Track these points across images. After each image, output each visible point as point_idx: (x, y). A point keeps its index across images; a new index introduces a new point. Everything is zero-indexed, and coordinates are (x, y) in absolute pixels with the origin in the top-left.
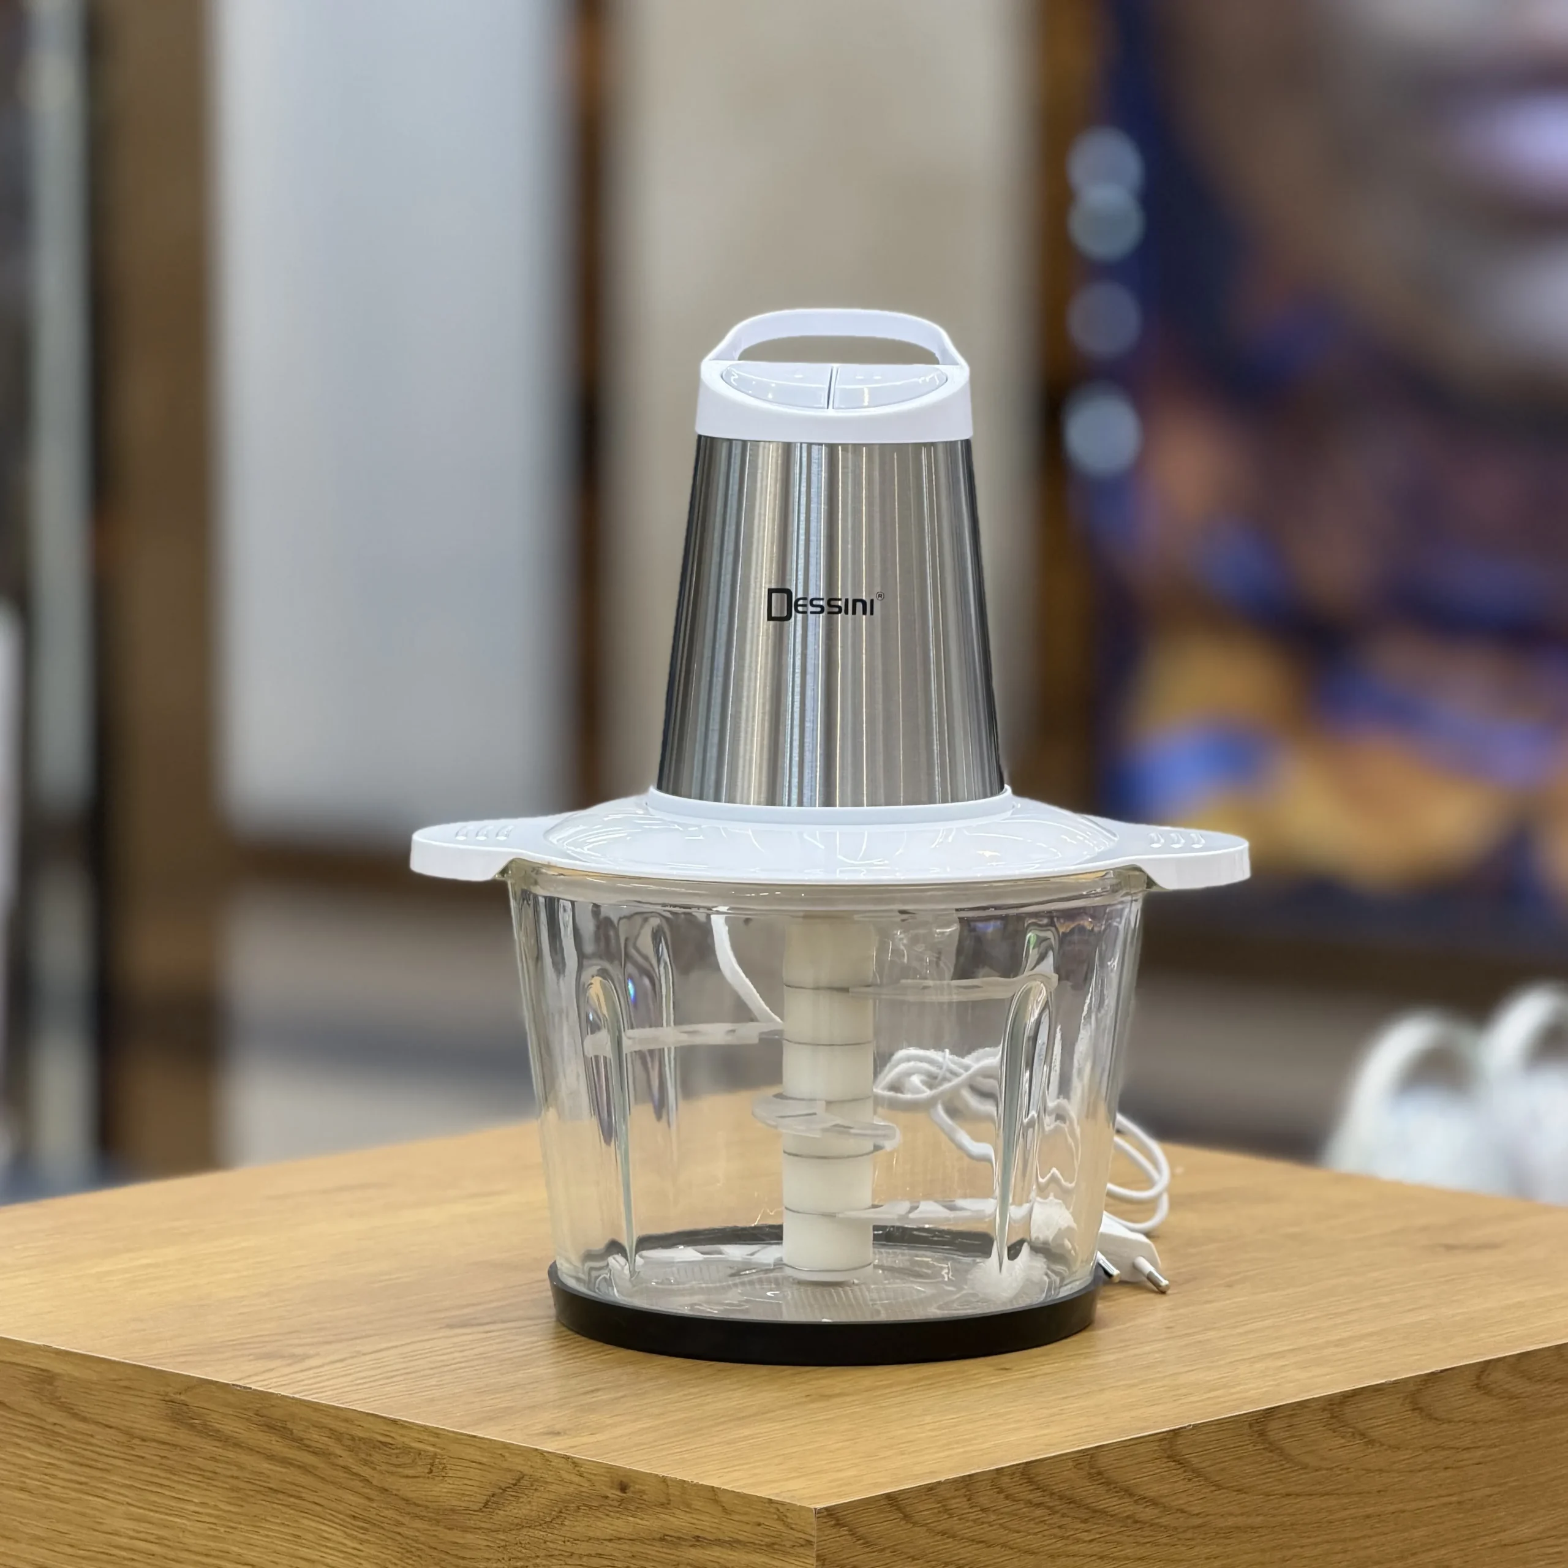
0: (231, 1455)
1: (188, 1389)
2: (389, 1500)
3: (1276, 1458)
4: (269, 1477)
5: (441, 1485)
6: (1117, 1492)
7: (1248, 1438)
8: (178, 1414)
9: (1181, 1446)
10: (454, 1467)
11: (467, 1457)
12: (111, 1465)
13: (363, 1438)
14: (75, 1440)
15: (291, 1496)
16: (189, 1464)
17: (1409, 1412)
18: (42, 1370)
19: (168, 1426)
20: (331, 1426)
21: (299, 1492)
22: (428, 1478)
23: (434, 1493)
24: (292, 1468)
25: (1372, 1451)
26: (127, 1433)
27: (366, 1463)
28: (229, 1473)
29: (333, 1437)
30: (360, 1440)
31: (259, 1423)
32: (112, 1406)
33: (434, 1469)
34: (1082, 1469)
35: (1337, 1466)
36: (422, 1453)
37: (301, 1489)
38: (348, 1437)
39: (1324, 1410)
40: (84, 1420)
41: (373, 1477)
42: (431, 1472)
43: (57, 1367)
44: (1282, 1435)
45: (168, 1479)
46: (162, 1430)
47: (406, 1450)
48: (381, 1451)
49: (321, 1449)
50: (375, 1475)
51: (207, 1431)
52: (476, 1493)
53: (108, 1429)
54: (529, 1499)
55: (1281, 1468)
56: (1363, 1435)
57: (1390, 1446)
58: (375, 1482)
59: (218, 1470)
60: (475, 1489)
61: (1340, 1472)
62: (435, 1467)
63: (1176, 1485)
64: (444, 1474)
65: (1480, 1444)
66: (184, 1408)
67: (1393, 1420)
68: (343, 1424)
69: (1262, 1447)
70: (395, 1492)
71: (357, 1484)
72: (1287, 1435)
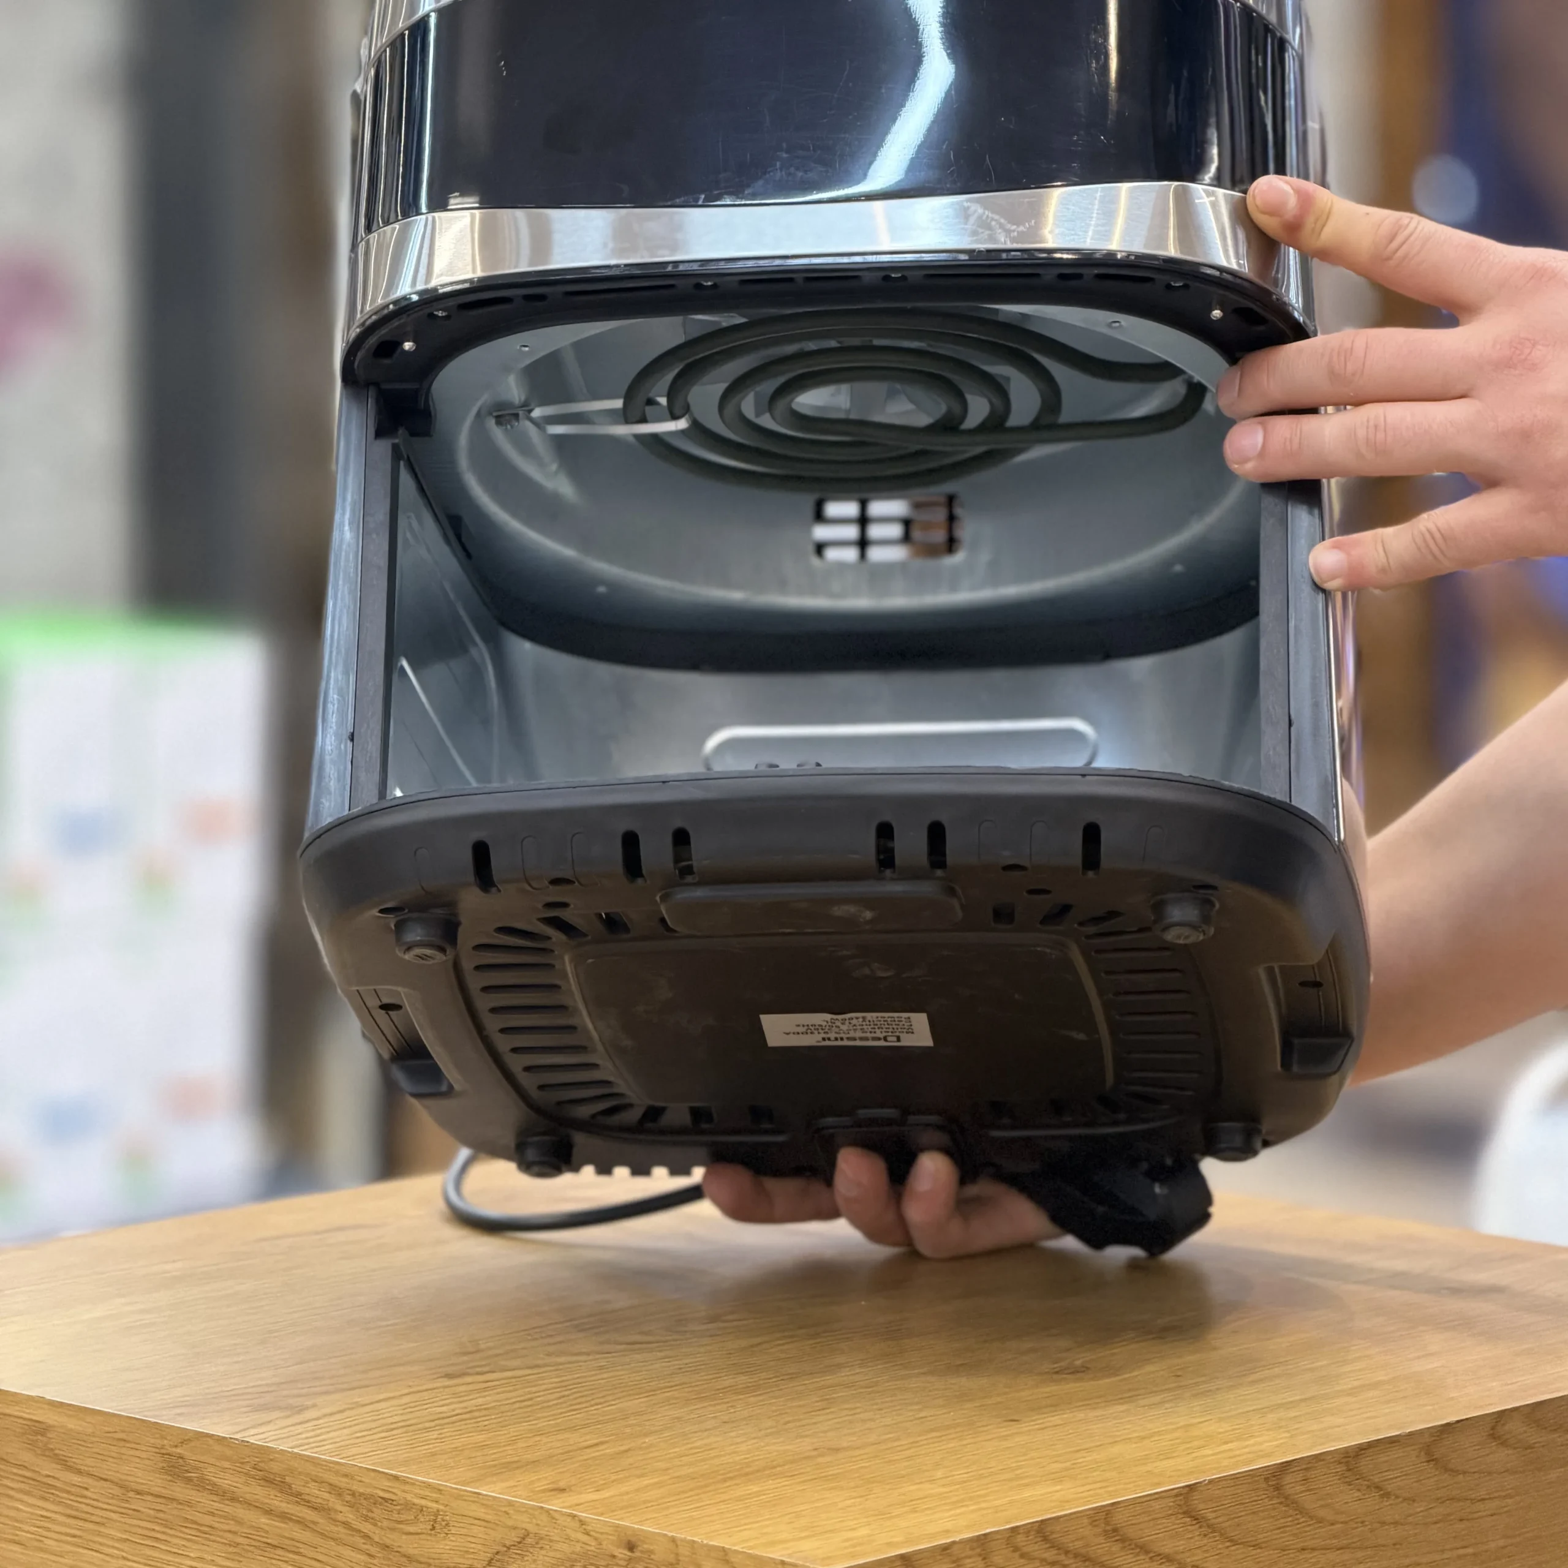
0: (228, 1509)
1: (186, 1442)
2: (390, 1557)
3: (1291, 1512)
4: (267, 1532)
5: (443, 1542)
6: (1132, 1549)
7: (1262, 1493)
8: (174, 1468)
9: (1196, 1502)
10: (457, 1524)
11: (471, 1514)
12: (105, 1517)
13: (364, 1494)
14: (68, 1492)
16: (186, 1518)
17: (1425, 1464)
18: (36, 1422)
19: (163, 1479)
20: (331, 1481)
21: (298, 1547)
22: (431, 1535)
23: (436, 1550)
24: (291, 1524)
25: (1388, 1503)
26: (122, 1486)
27: (366, 1518)
28: (226, 1527)
29: (333, 1492)
30: (360, 1496)
31: (257, 1477)
32: (106, 1458)
33: (437, 1526)
34: (1096, 1526)
35: (1352, 1520)
36: (424, 1509)
37: (301, 1545)
38: (348, 1492)
39: (1340, 1463)
40: (79, 1472)
41: (373, 1533)
42: (433, 1528)
43: (52, 1418)
44: (1299, 1488)
46: (156, 1482)
47: (408, 1506)
48: (382, 1507)
49: (320, 1504)
50: (377, 1532)
51: (202, 1484)
52: (480, 1550)
53: (102, 1482)
54: (535, 1558)
55: (1296, 1522)
56: (1378, 1488)
57: (1405, 1499)
58: (377, 1539)
59: (216, 1525)
61: (1355, 1525)
62: (437, 1524)
63: (1192, 1540)
64: (446, 1531)
65: (1496, 1495)
66: (180, 1460)
67: (1409, 1472)
68: (344, 1480)
69: (1279, 1501)
70: (395, 1550)
71: (359, 1541)
72: (1303, 1488)
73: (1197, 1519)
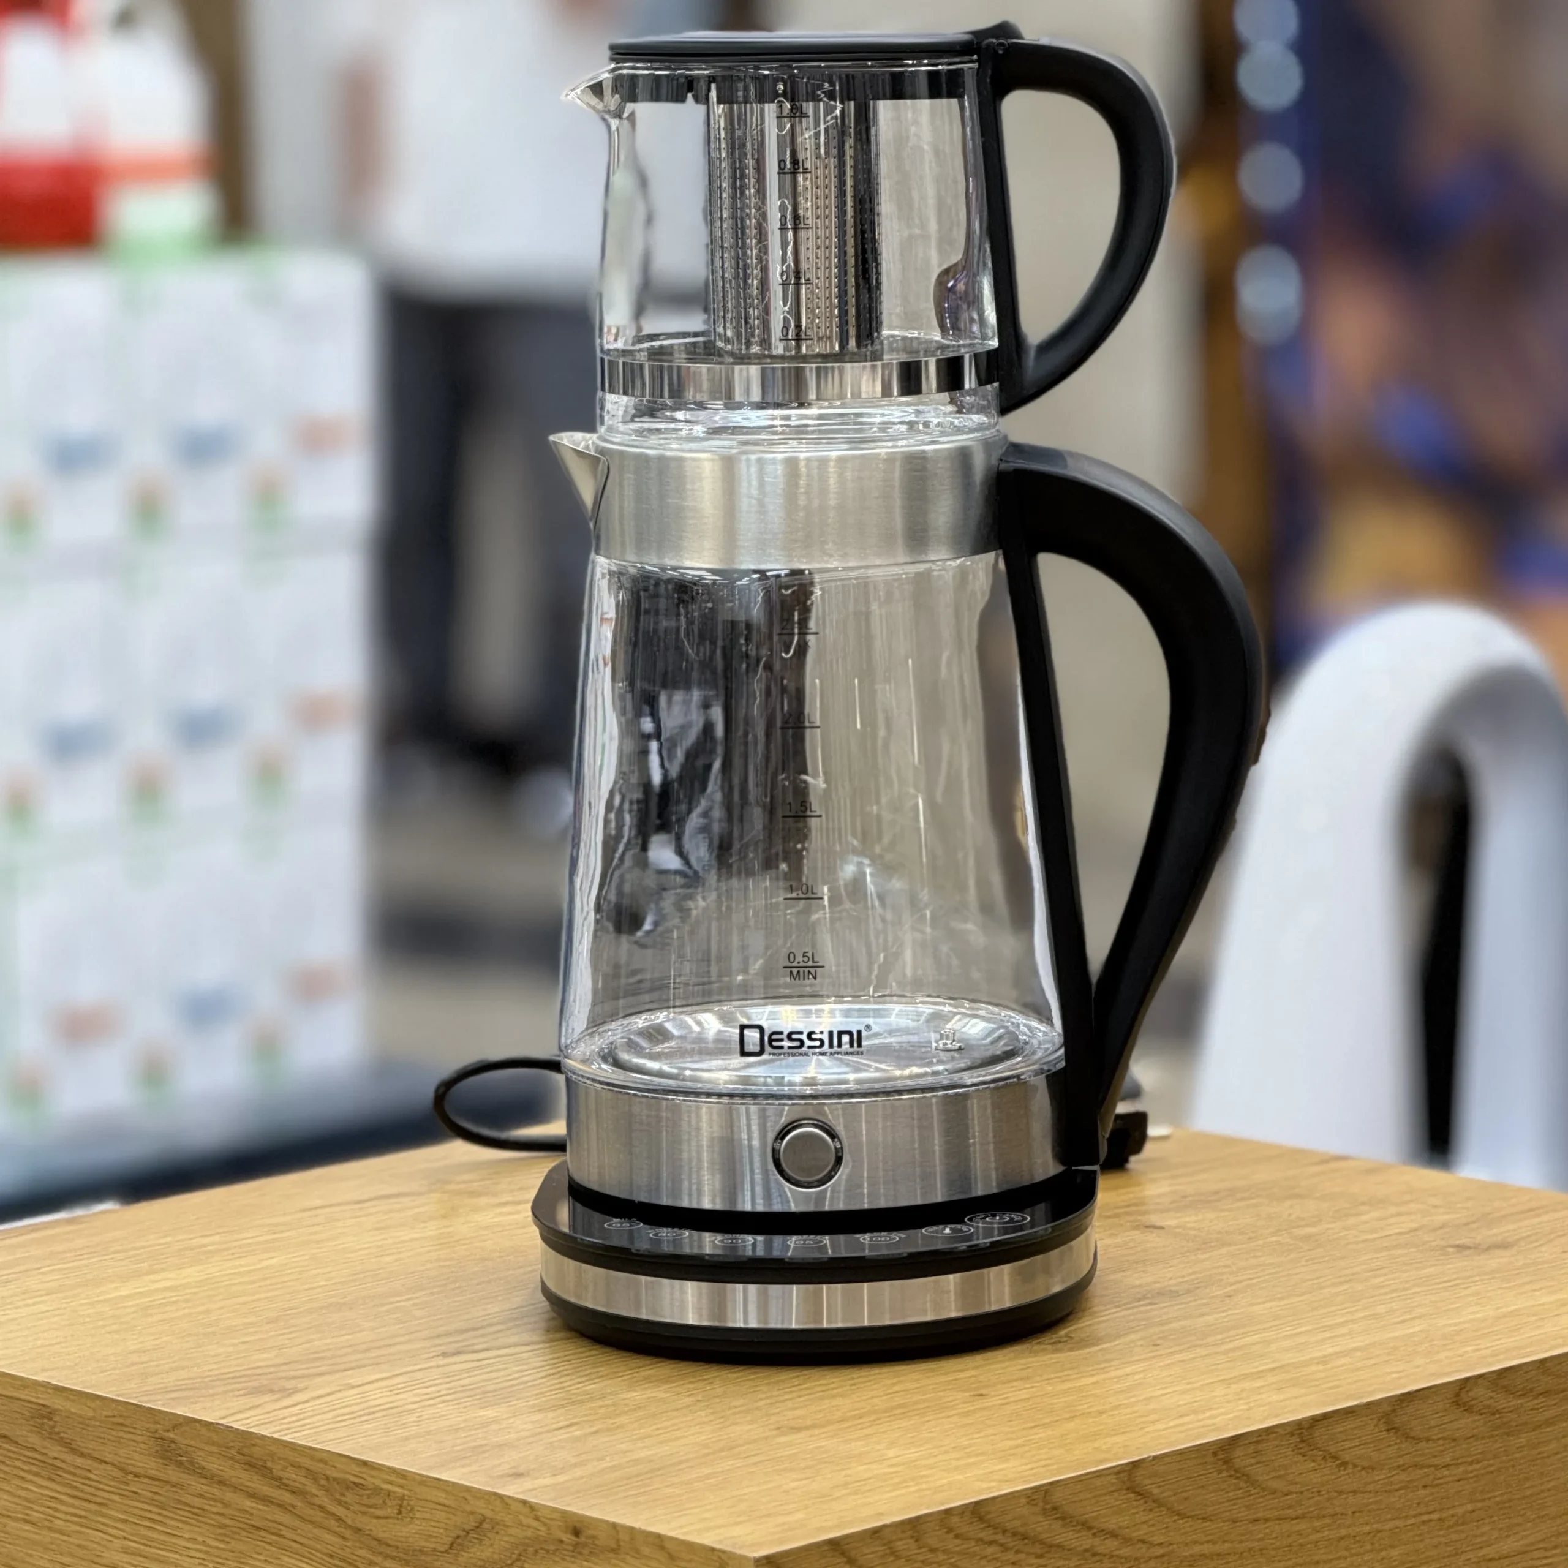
0: (215, 1491)
1: (175, 1427)
2: (362, 1539)
3: (1242, 1484)
4: (252, 1514)
5: (411, 1526)
6: (1073, 1526)
7: (1212, 1466)
8: (167, 1451)
9: (1141, 1478)
10: (420, 1509)
11: (434, 1499)
12: (108, 1499)
13: (337, 1479)
14: (74, 1474)
15: (273, 1534)
17: (1384, 1433)
18: (43, 1405)
19: (157, 1463)
20: (306, 1466)
21: (280, 1530)
22: (398, 1519)
23: (404, 1534)
24: (272, 1507)
25: (1345, 1472)
26: (122, 1470)
27: (340, 1503)
28: (214, 1510)
29: (308, 1476)
30: (335, 1481)
31: (241, 1461)
32: (106, 1442)
33: (403, 1510)
34: (1036, 1505)
35: (1308, 1490)
36: (392, 1494)
37: (281, 1527)
38: (322, 1476)
39: (1292, 1434)
40: (82, 1455)
41: (347, 1516)
42: (400, 1513)
43: (57, 1403)
44: (1249, 1461)
45: (160, 1514)
46: (152, 1466)
47: (377, 1491)
48: (354, 1492)
49: (299, 1488)
50: (350, 1515)
51: (194, 1469)
52: (442, 1534)
53: (105, 1465)
54: (492, 1542)
55: (1248, 1494)
56: (1335, 1458)
57: (1364, 1468)
58: (349, 1522)
59: (206, 1507)
60: (441, 1531)
61: (1311, 1495)
62: (403, 1509)
63: (1137, 1516)
64: (411, 1515)
65: (1462, 1460)
66: (173, 1445)
67: (1367, 1441)
69: (1228, 1474)
70: (368, 1532)
71: (333, 1523)
72: (1253, 1461)
73: (1141, 1494)
